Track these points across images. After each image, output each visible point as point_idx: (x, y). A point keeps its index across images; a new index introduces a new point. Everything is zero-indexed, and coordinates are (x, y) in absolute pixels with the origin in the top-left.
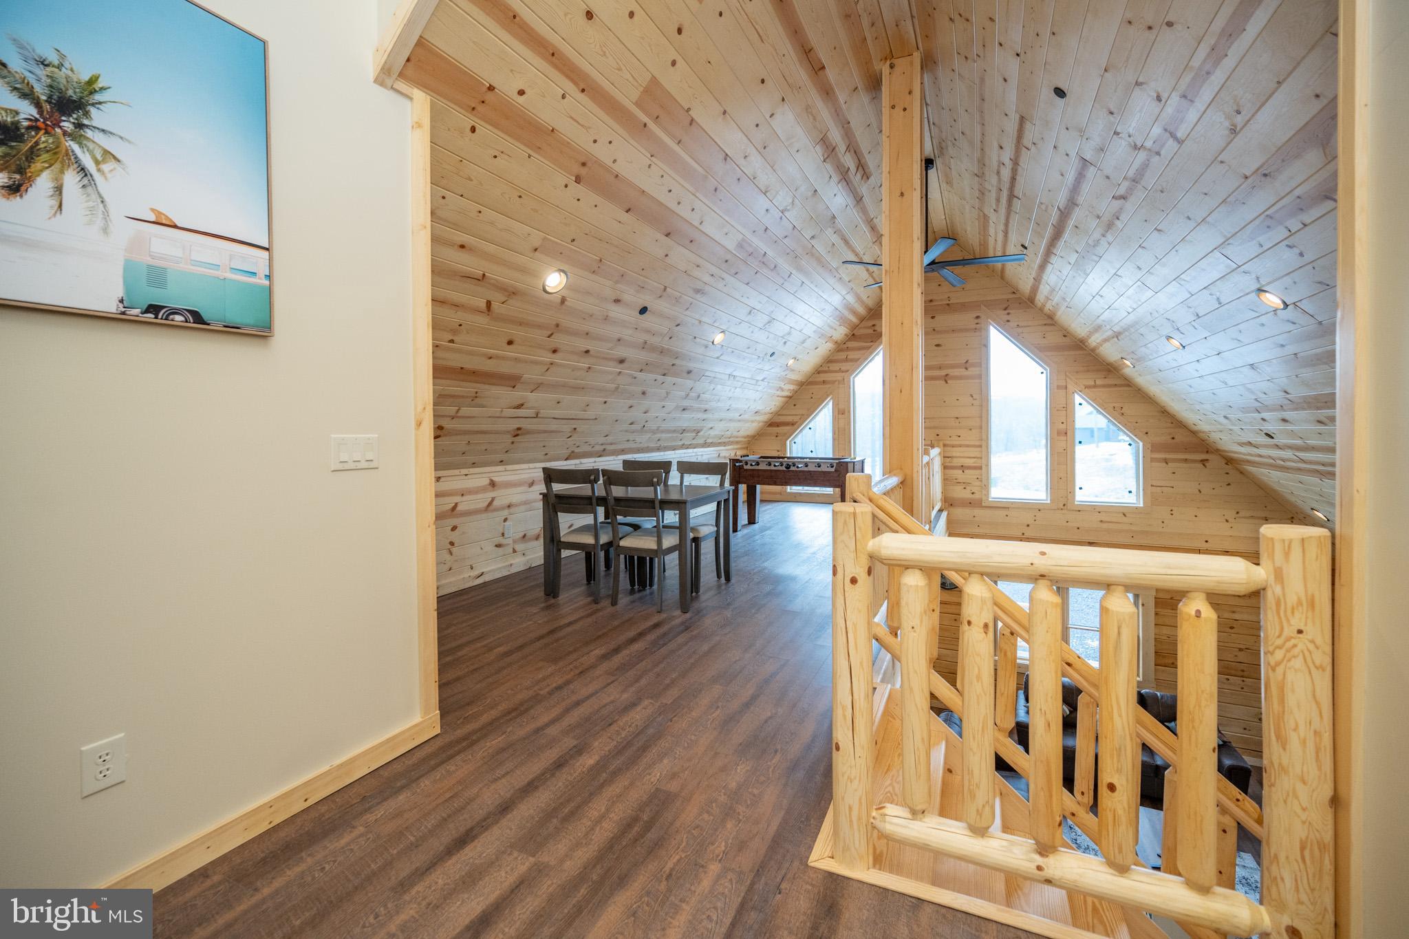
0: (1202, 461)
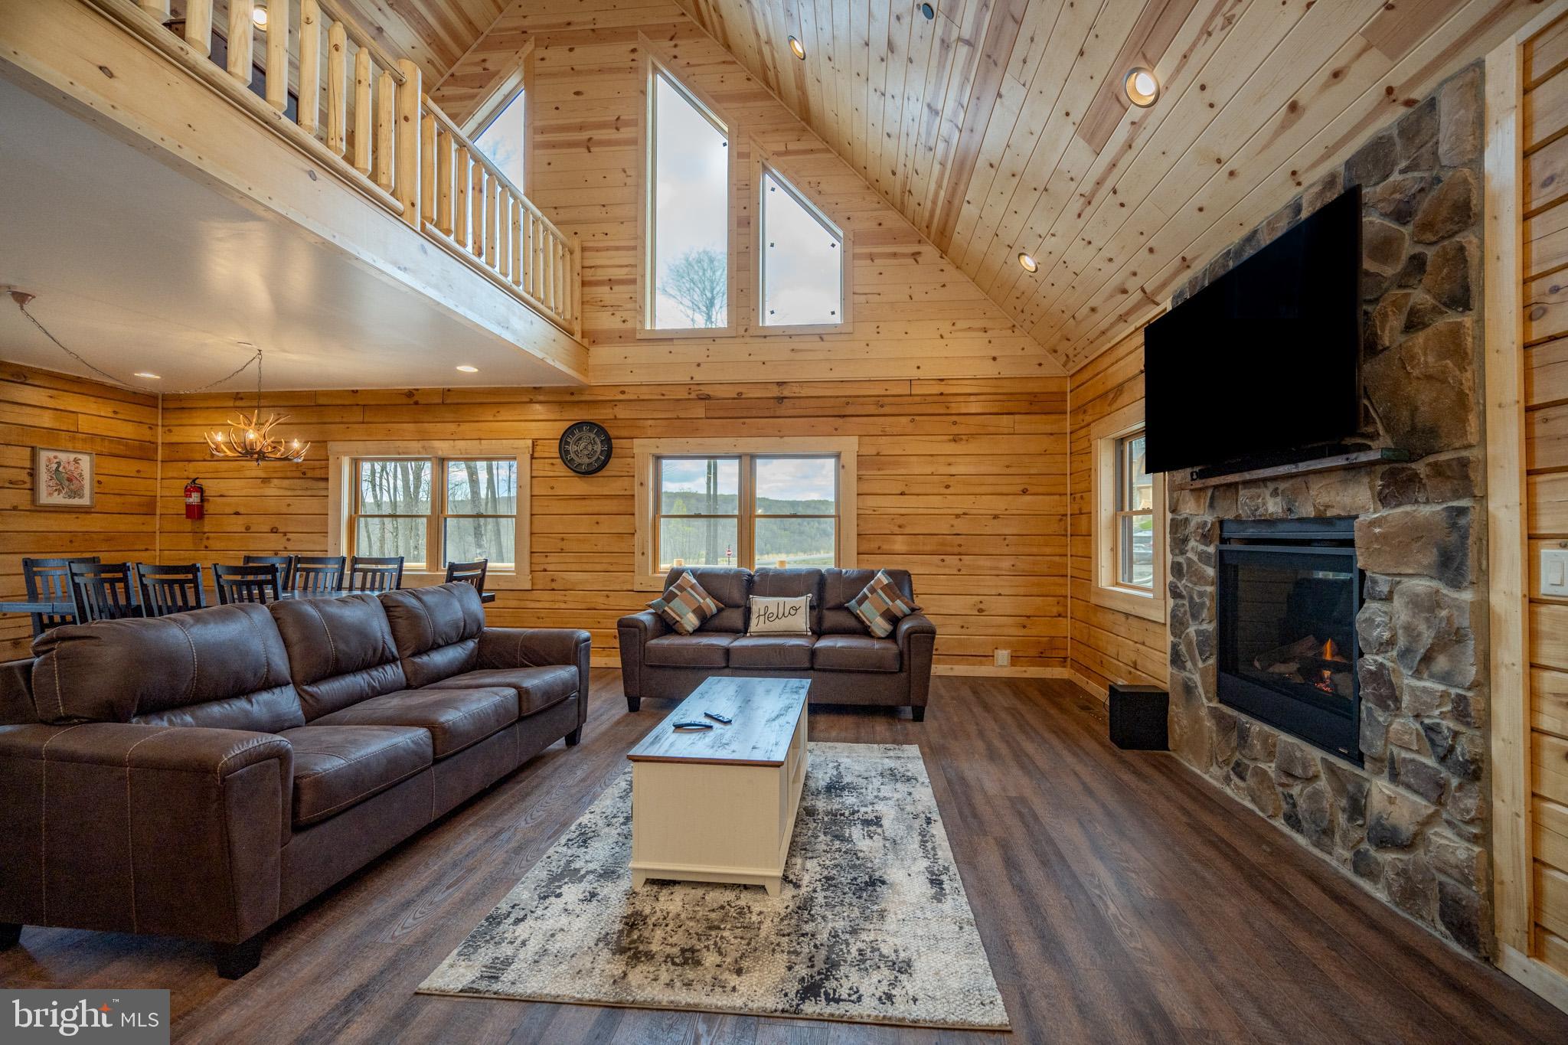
0: (913, 254)
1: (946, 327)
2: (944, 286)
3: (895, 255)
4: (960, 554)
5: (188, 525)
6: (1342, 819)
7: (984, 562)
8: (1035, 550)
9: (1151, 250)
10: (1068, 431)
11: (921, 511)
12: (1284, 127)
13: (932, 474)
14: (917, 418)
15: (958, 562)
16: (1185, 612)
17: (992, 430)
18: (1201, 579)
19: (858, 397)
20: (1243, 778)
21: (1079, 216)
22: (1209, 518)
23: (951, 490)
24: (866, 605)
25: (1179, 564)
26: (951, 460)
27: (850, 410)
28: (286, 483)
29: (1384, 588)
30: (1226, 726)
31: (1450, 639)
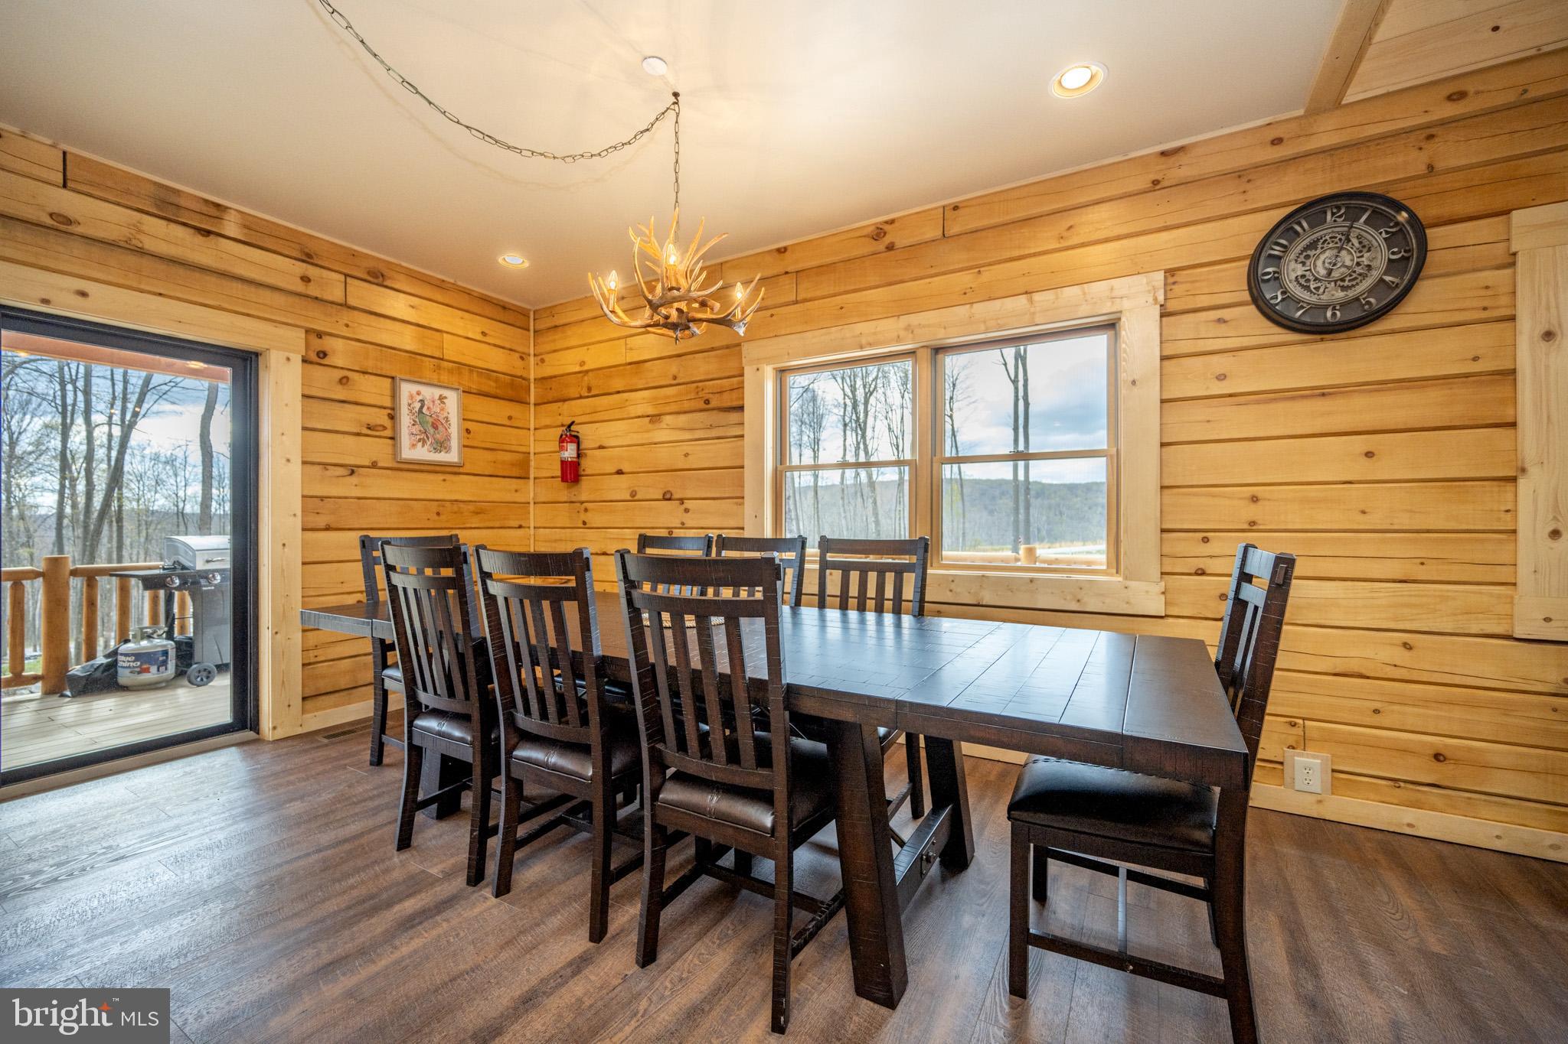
5: (563, 492)
28: (683, 418)
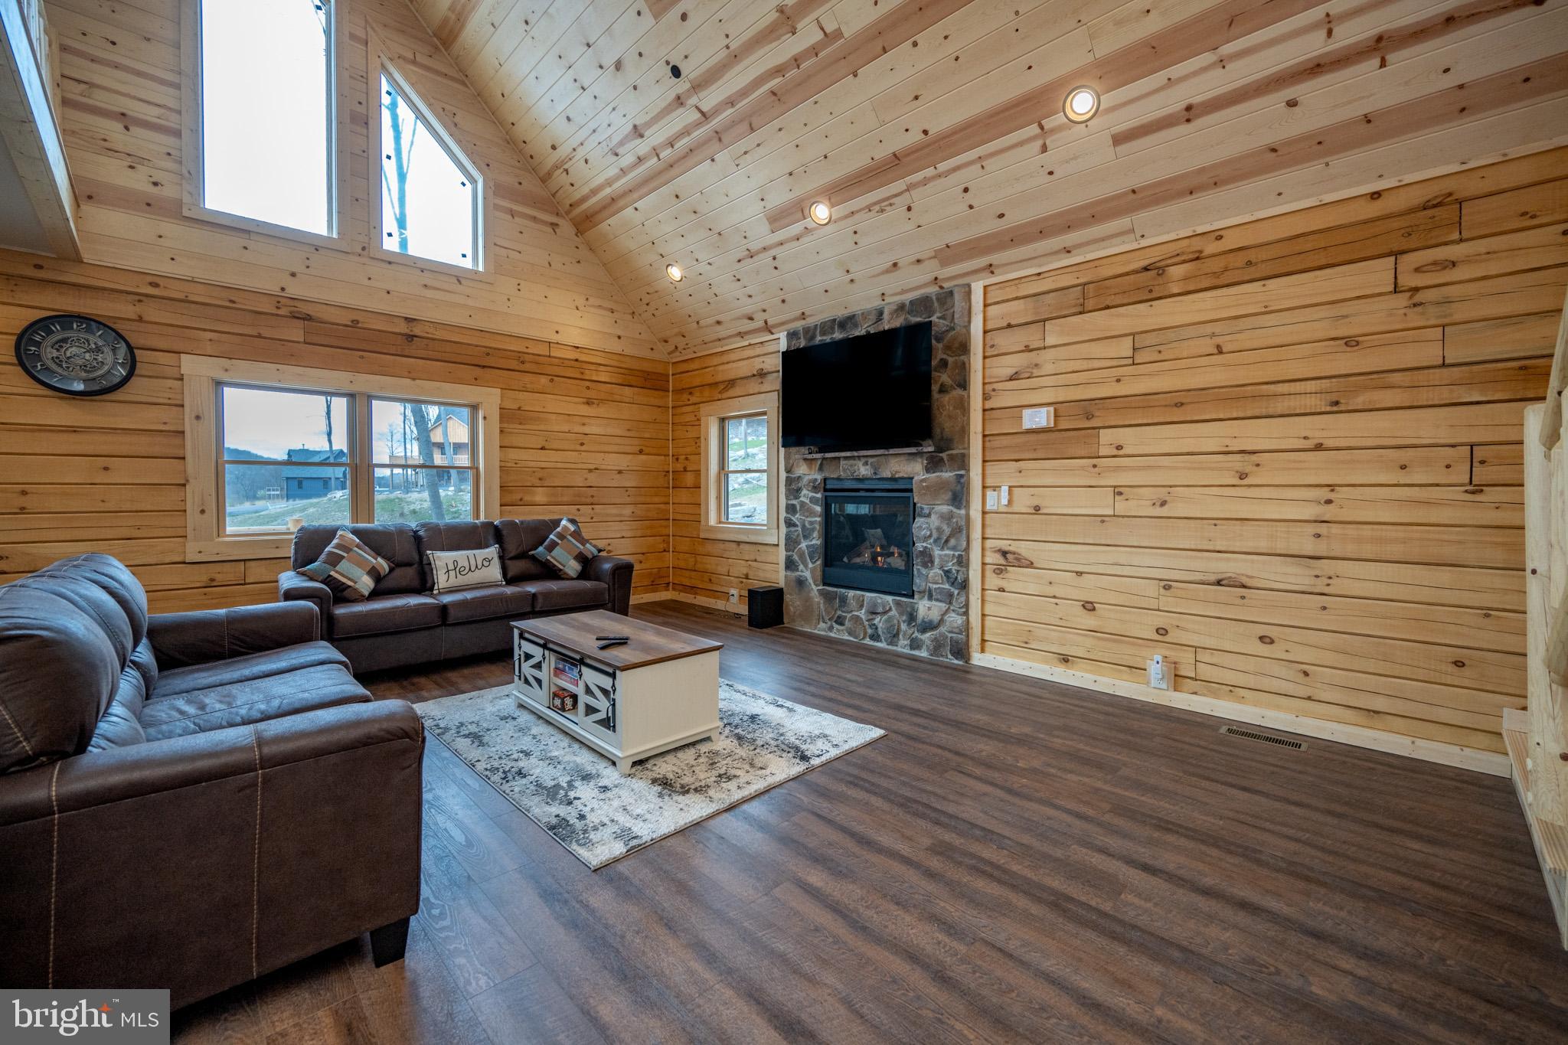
0: (551, 224)
1: (581, 302)
2: (579, 262)
3: (534, 219)
4: (592, 504)
6: (904, 627)
7: (612, 510)
8: (648, 500)
9: (783, 301)
10: (670, 406)
11: (559, 465)
12: (887, 271)
13: (569, 432)
14: (555, 378)
15: (590, 511)
16: (798, 535)
17: (617, 398)
18: (812, 513)
19: (499, 349)
20: (842, 624)
21: (739, 261)
22: (819, 477)
23: (583, 448)
24: (557, 551)
25: (794, 506)
26: (586, 420)
27: (491, 361)
29: (927, 511)
30: (828, 598)
31: (957, 531)
